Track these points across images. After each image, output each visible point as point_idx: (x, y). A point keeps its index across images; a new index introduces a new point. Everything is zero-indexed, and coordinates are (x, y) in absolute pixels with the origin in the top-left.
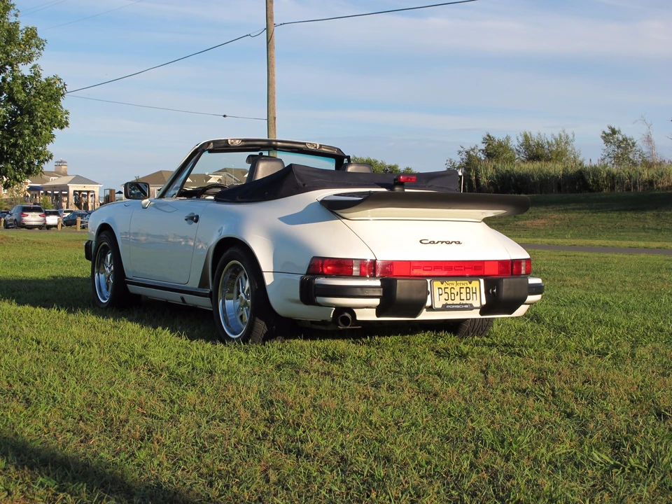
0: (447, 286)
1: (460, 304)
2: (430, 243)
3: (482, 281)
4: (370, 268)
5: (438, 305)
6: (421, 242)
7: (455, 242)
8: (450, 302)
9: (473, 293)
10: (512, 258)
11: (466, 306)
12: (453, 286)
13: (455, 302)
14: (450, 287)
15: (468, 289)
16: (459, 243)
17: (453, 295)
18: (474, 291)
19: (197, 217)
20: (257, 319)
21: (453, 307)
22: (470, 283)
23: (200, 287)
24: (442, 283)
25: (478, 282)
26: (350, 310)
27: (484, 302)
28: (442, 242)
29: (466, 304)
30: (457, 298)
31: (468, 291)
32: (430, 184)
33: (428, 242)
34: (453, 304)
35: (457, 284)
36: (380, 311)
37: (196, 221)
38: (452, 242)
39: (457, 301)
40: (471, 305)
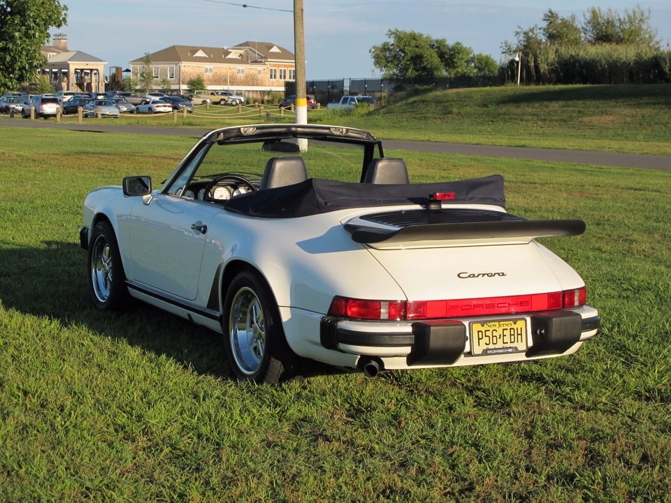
0: (488, 328)
1: (503, 348)
2: (469, 276)
3: (529, 320)
4: (400, 310)
5: (478, 350)
6: (459, 275)
7: (499, 274)
8: (491, 346)
9: (518, 335)
10: (564, 289)
11: (510, 350)
12: (494, 328)
13: (497, 346)
14: (491, 329)
15: (512, 331)
16: (503, 274)
17: (495, 338)
18: (519, 332)
19: (205, 227)
20: (273, 359)
21: (495, 352)
22: (515, 323)
23: (209, 306)
24: (483, 326)
25: (523, 322)
26: (377, 358)
27: (530, 344)
28: (484, 275)
29: (510, 348)
30: (500, 341)
31: (512, 333)
32: (471, 195)
33: (467, 275)
34: (495, 349)
35: (499, 325)
36: (411, 359)
37: (204, 232)
38: (495, 274)
39: (500, 345)
40: (516, 348)
